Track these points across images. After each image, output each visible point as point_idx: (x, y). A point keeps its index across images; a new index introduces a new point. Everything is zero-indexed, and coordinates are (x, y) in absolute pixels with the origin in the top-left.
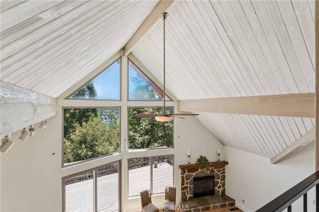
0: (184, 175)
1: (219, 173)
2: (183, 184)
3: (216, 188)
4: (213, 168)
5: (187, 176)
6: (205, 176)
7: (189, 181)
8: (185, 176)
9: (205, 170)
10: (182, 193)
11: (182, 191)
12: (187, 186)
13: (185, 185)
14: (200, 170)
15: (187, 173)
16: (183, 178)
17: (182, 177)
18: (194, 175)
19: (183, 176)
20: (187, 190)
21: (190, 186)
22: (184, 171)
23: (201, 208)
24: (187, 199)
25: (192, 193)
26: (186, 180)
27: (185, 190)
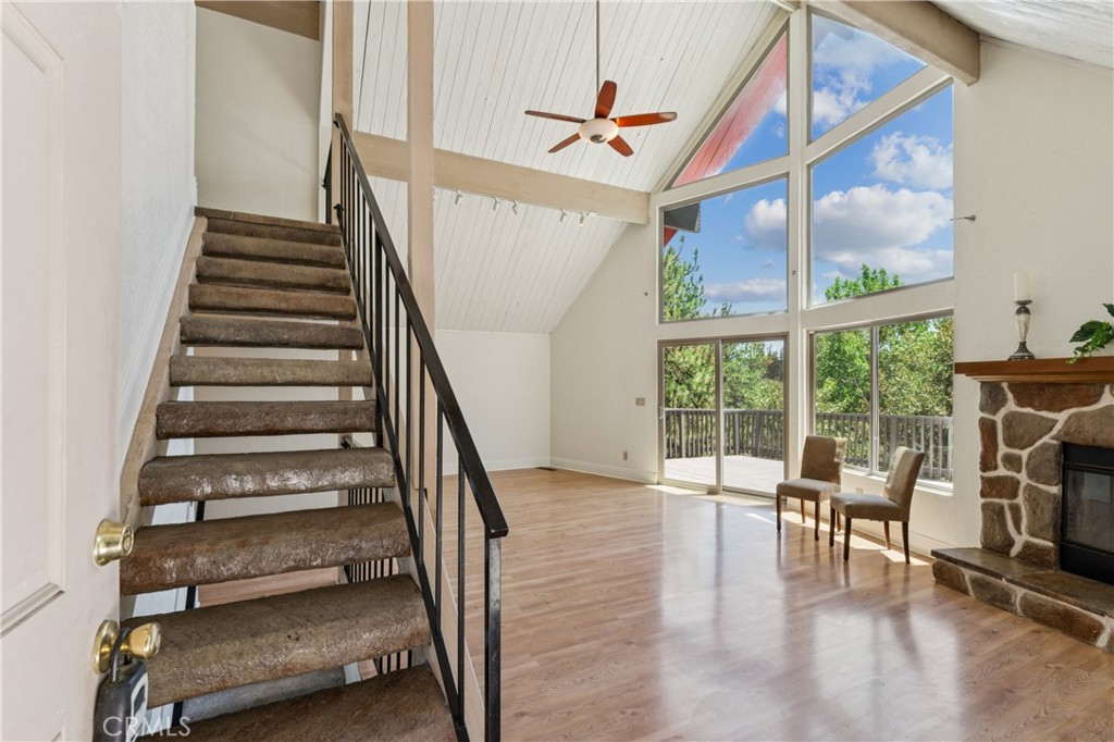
0: (994, 414)
2: (987, 463)
5: (1010, 420)
7: (1025, 454)
8: (999, 418)
10: (984, 507)
11: (983, 497)
12: (1015, 483)
13: (1002, 471)
14: (1108, 399)
15: (1011, 405)
16: (988, 430)
17: (983, 422)
18: (1059, 426)
19: (987, 416)
20: (1016, 501)
21: (1037, 488)
22: (991, 393)
23: (1024, 598)
24: (1015, 551)
25: (1041, 530)
26: (1009, 444)
27: (1001, 497)
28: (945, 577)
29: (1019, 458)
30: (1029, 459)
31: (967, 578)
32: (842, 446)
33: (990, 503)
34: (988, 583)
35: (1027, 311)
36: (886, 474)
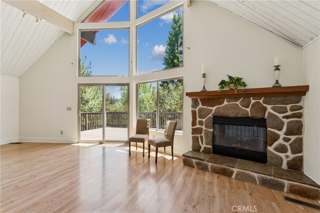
0: (196, 108)
1: (280, 116)
2: (194, 124)
3: (271, 149)
4: (261, 101)
5: (200, 110)
6: (239, 116)
7: (204, 120)
8: (197, 110)
9: (238, 103)
10: (193, 137)
11: (192, 134)
12: (202, 129)
13: (198, 126)
14: (226, 103)
15: (200, 106)
16: (194, 113)
17: (192, 111)
18: (213, 111)
19: (194, 109)
20: (202, 135)
21: (207, 130)
22: (195, 102)
23: (211, 166)
24: (201, 150)
25: (209, 143)
26: (200, 118)
27: (197, 134)
28: (187, 163)
29: (203, 122)
30: (205, 122)
31: (194, 162)
32: (149, 122)
33: (195, 136)
34: (201, 163)
35: (205, 77)
36: (164, 130)
